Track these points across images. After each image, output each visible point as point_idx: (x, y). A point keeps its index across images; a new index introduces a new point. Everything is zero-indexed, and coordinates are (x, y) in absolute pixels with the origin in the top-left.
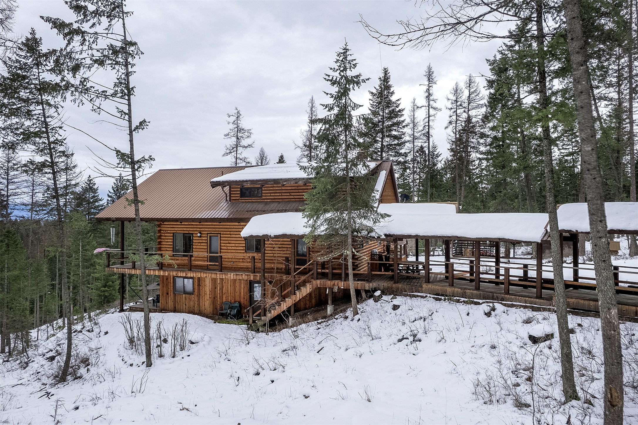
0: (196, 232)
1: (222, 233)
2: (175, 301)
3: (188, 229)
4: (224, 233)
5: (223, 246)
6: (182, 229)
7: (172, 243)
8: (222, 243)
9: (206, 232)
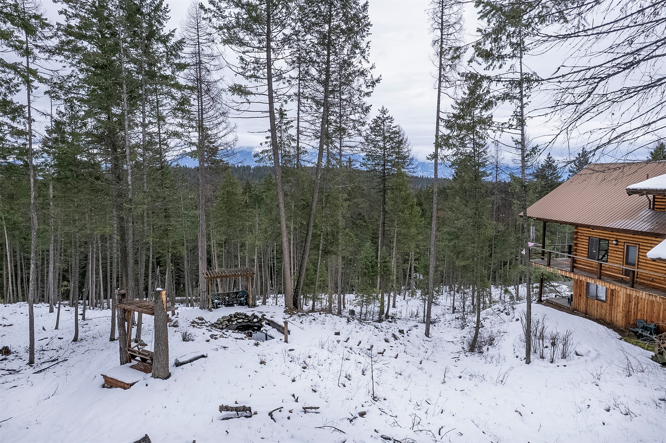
0: (612, 239)
1: (641, 244)
2: (587, 304)
3: (604, 235)
4: (644, 244)
5: (641, 259)
6: (598, 234)
7: (587, 247)
8: (641, 255)
9: (624, 241)
